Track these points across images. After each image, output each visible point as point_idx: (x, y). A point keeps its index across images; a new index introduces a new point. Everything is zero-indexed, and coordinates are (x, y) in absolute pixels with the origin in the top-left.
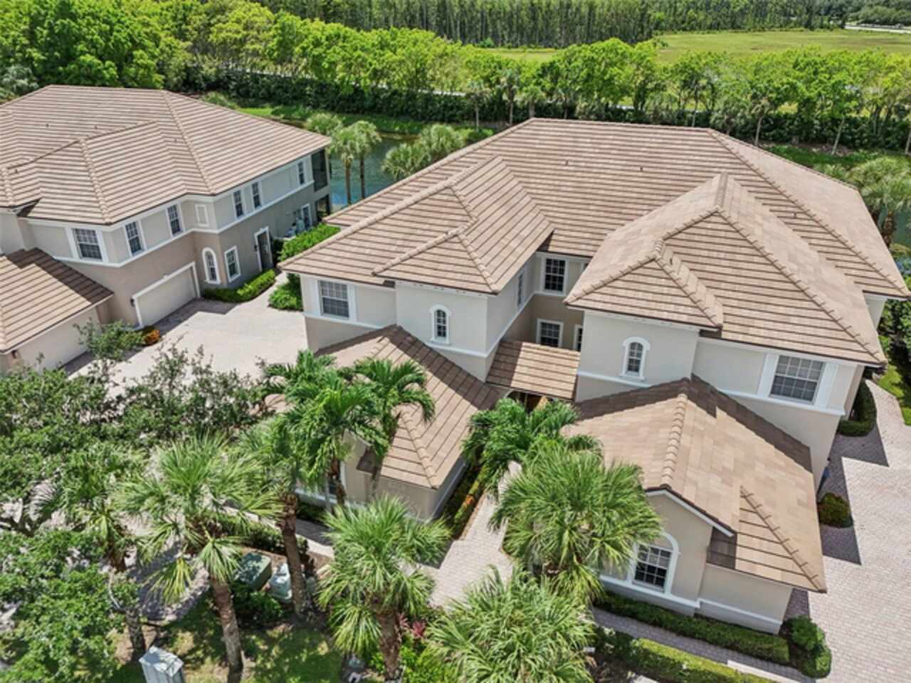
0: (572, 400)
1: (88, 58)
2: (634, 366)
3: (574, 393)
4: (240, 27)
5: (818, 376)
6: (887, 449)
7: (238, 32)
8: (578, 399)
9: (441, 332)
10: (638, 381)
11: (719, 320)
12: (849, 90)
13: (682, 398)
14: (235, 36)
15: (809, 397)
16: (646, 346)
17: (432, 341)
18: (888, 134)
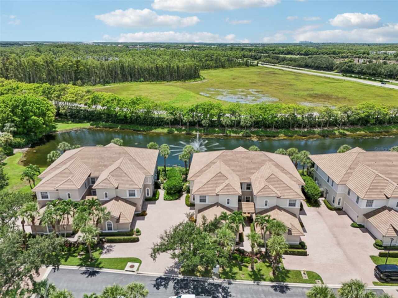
0: (255, 213)
1: (34, 118)
2: (266, 205)
3: (255, 211)
4: (73, 96)
5: (295, 202)
6: (306, 212)
7: (73, 97)
8: (256, 212)
9: (228, 203)
10: (268, 207)
11: (280, 195)
12: (274, 115)
13: (276, 209)
14: (73, 99)
15: (295, 206)
16: (268, 201)
17: (227, 205)
18: (285, 125)
